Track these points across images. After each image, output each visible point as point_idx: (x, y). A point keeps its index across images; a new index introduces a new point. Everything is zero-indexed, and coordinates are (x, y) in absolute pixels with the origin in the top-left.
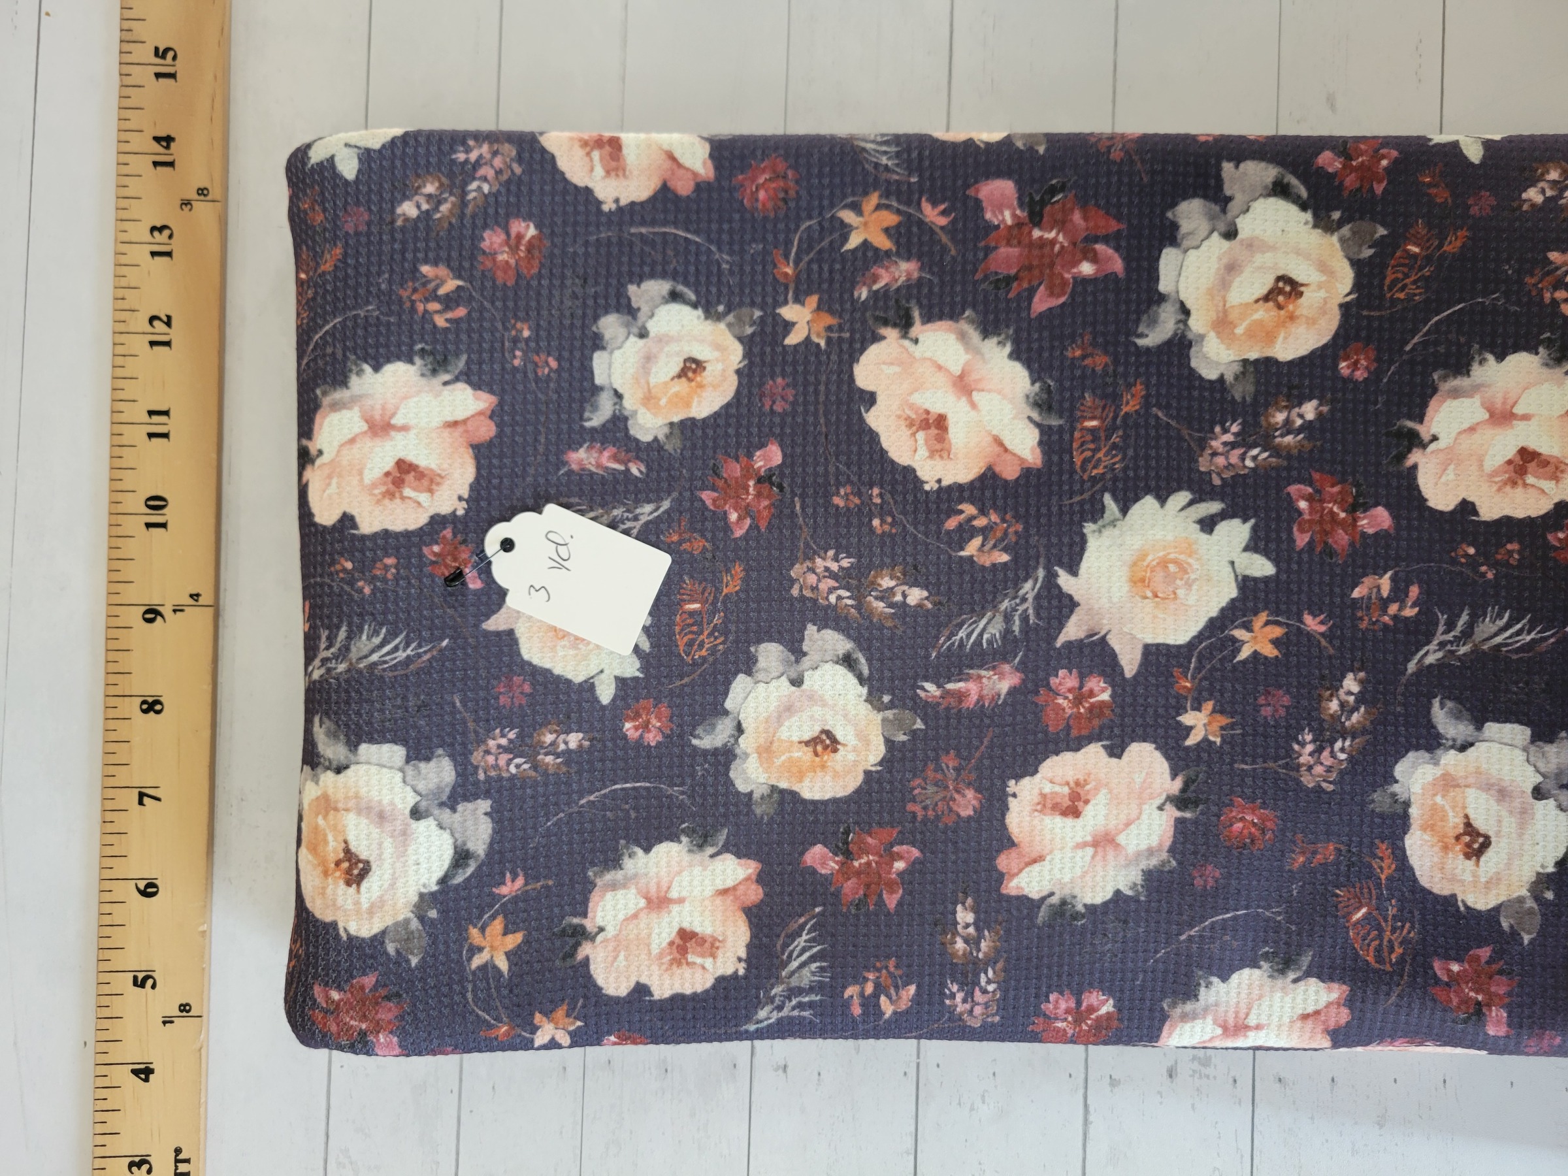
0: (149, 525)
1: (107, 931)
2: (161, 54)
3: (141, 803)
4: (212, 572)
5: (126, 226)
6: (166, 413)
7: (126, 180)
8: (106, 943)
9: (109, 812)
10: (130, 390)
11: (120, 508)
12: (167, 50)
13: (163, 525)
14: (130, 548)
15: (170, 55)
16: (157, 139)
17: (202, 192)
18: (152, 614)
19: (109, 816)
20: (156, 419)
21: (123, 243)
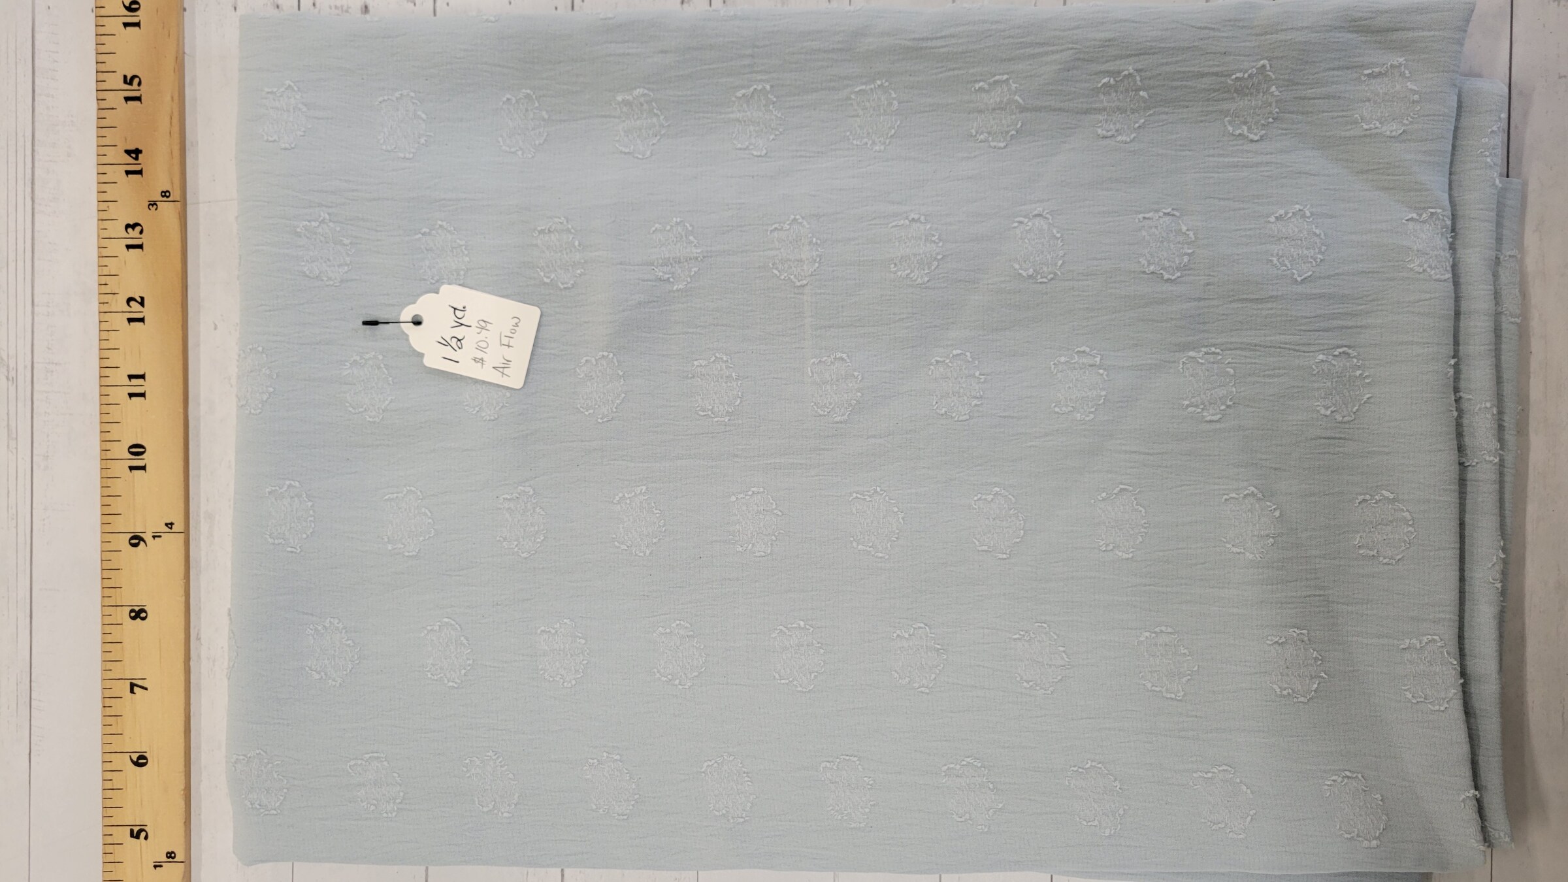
0: (132, 468)
1: (109, 794)
2: (128, 81)
3: (132, 691)
4: (182, 505)
5: (106, 224)
6: (142, 377)
7: (104, 187)
8: (109, 803)
9: (108, 699)
10: (115, 358)
11: (109, 455)
12: (133, 77)
13: (143, 468)
14: (118, 487)
15: (136, 81)
16: (128, 152)
17: (165, 194)
18: (136, 540)
19: (108, 702)
20: (135, 382)
21: (104, 238)
